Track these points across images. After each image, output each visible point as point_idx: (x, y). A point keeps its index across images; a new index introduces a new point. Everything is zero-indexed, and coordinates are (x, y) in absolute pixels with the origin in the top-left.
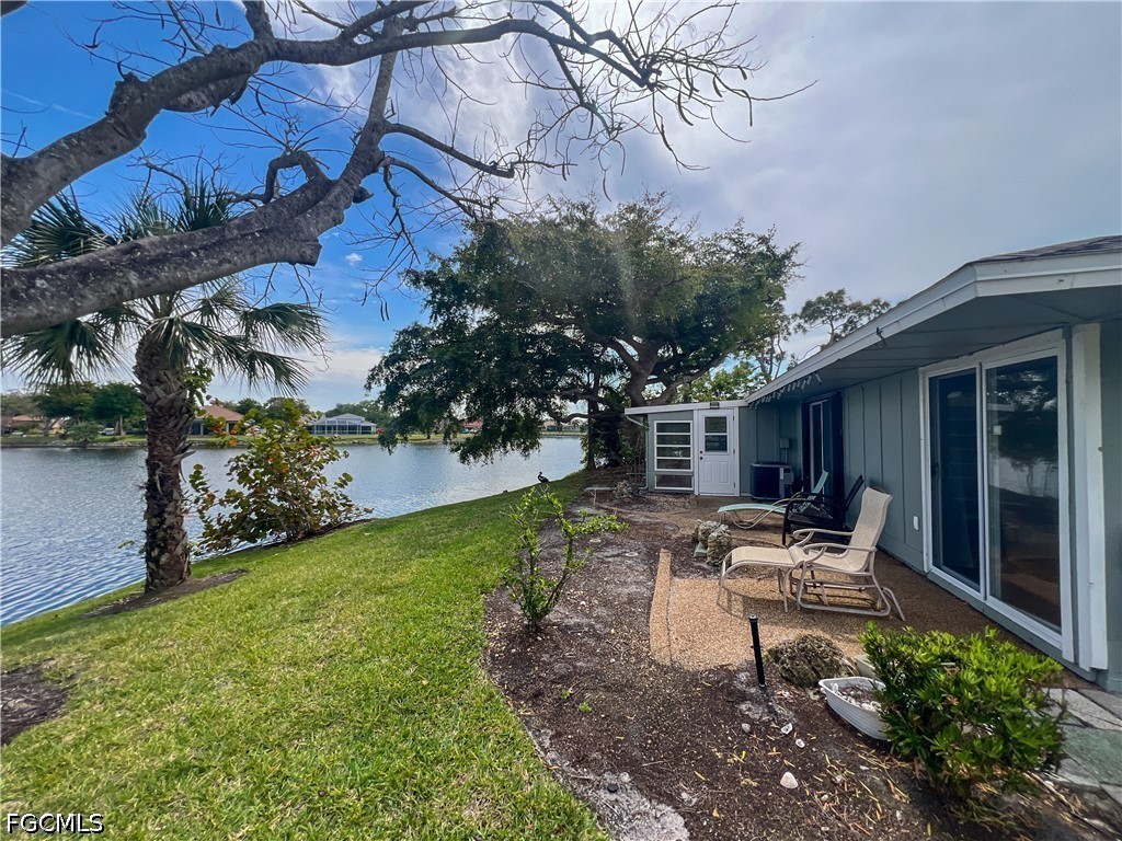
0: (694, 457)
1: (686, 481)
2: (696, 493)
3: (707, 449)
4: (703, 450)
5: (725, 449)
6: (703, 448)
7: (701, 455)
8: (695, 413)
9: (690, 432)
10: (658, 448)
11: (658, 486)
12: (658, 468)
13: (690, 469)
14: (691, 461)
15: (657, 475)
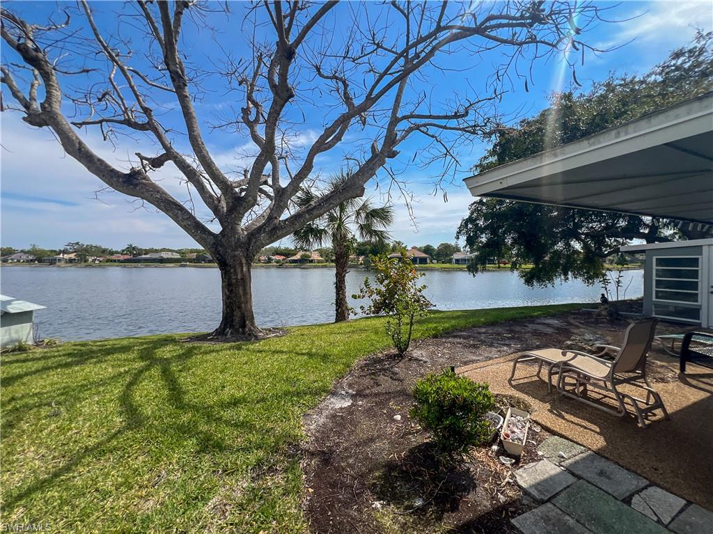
0: (702, 293)
2: (704, 326)
7: (711, 290)
8: (705, 249)
9: (698, 267)
10: (656, 280)
11: (656, 314)
12: (657, 297)
13: (697, 301)
14: (699, 295)
15: (655, 305)
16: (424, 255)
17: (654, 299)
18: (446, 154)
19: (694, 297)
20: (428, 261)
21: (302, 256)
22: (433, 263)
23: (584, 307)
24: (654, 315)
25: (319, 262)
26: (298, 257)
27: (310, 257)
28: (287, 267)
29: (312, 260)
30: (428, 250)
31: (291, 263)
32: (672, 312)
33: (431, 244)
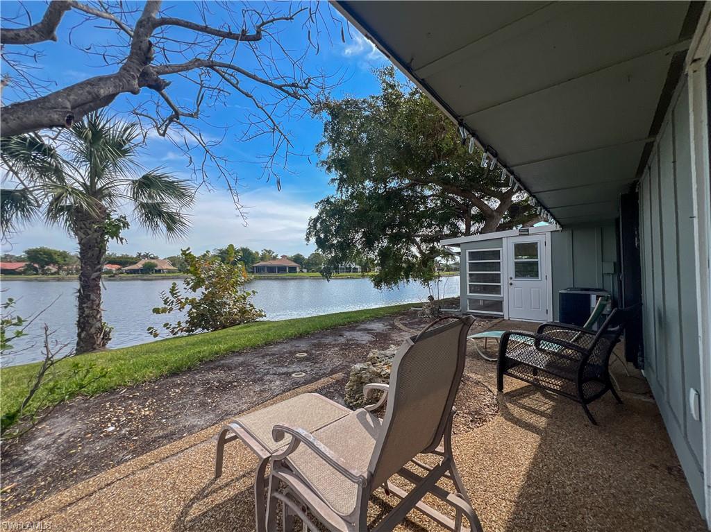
0: (504, 283)
1: (498, 305)
2: (506, 318)
3: (516, 276)
4: (514, 277)
5: (536, 275)
6: (512, 274)
7: (510, 281)
8: (504, 241)
9: (499, 259)
10: (470, 274)
11: (470, 309)
12: (470, 292)
13: (500, 294)
14: (502, 287)
15: (469, 299)
16: (294, 264)
17: (468, 294)
18: (274, 129)
19: (497, 290)
20: (298, 270)
21: (145, 265)
22: (302, 272)
23: (414, 307)
24: (469, 310)
25: (169, 271)
26: (139, 265)
27: (156, 266)
28: (121, 279)
29: (160, 270)
30: (298, 259)
31: (128, 273)
32: (481, 306)
33: (301, 253)
